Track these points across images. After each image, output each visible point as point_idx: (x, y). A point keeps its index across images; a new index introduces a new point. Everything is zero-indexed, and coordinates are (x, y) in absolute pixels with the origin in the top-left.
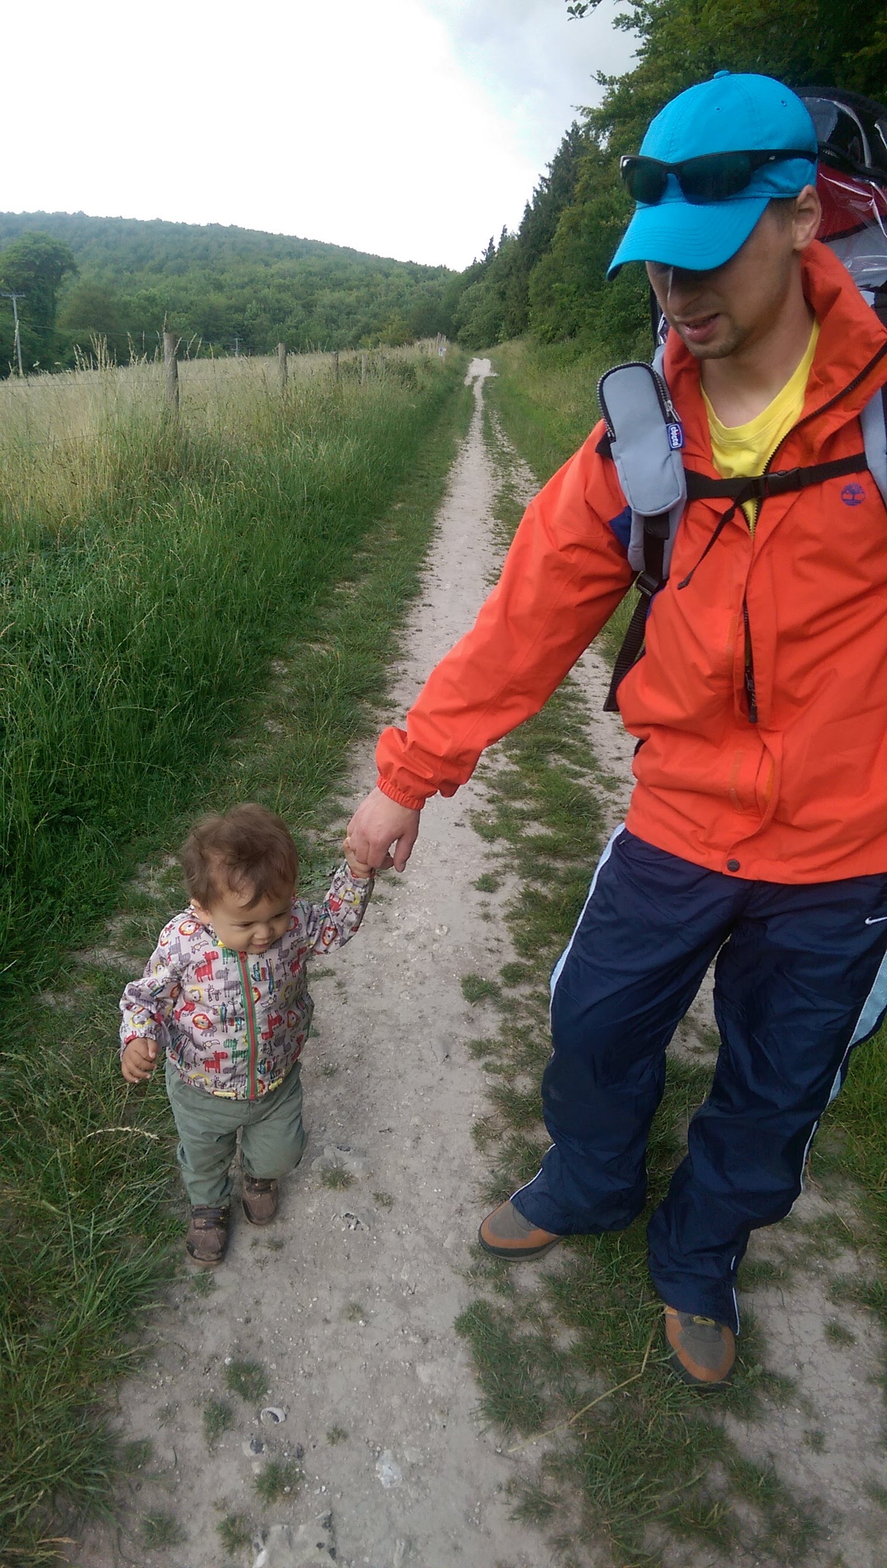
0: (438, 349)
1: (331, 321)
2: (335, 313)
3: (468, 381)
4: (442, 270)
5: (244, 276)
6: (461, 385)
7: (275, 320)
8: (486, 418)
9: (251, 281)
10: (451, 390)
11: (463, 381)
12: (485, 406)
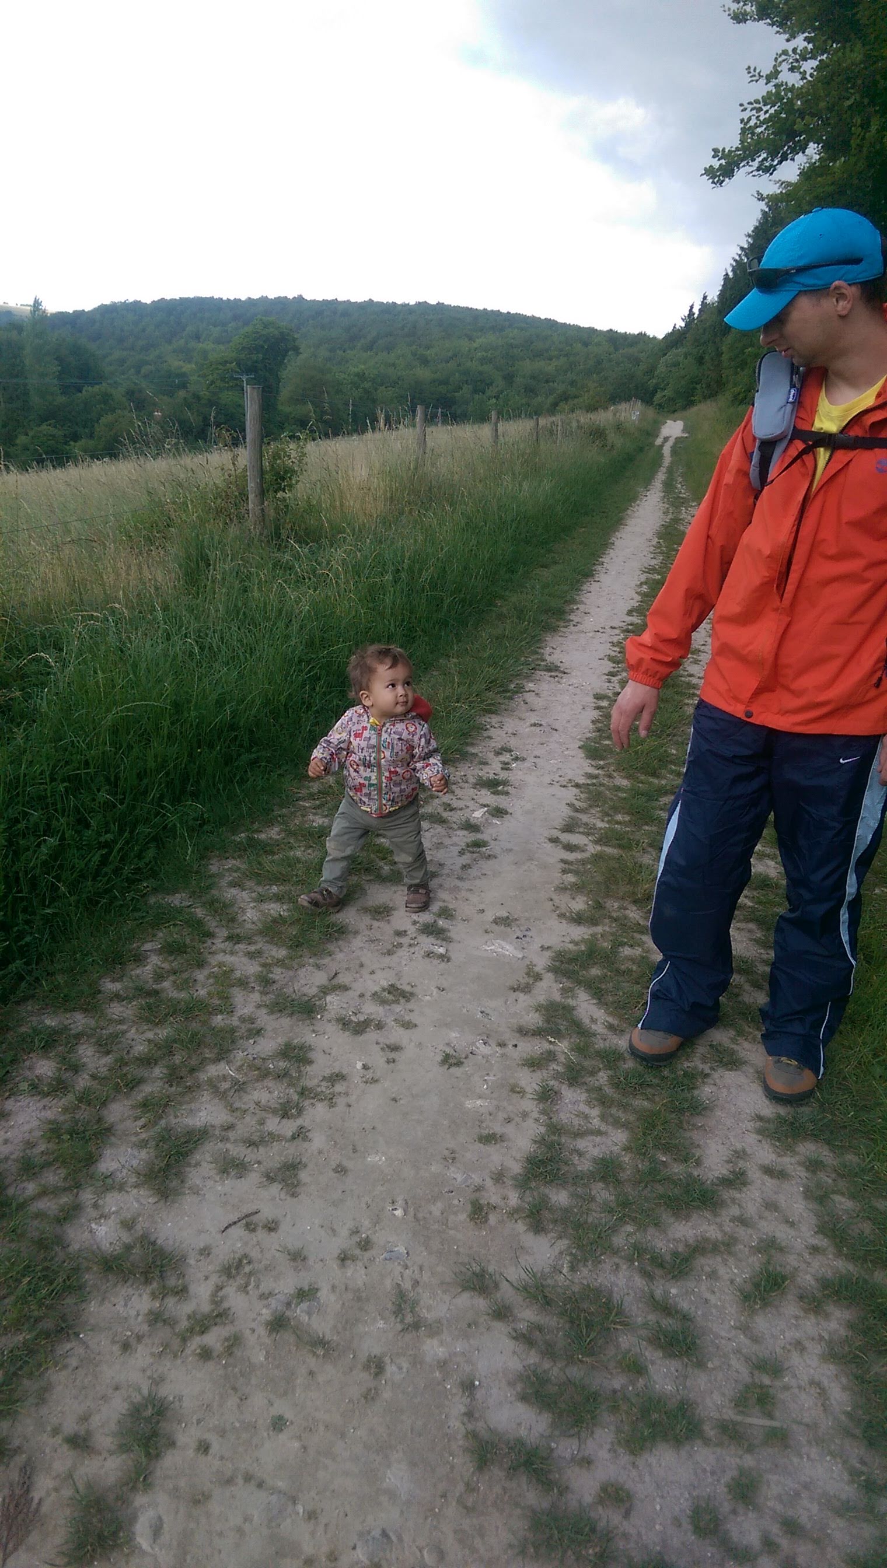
0: (632, 413)
1: (529, 390)
2: (533, 382)
3: (659, 441)
4: (642, 336)
5: (449, 351)
6: (652, 444)
7: (476, 391)
8: (670, 471)
9: (455, 355)
10: (641, 449)
11: (654, 441)
12: (672, 463)
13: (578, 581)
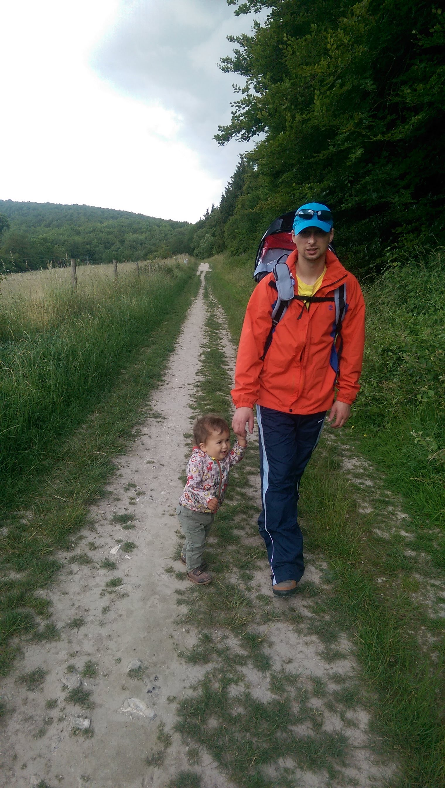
0: (184, 259)
1: (133, 248)
2: (135, 244)
3: (198, 273)
4: (185, 223)
5: (90, 228)
6: (195, 275)
7: (105, 248)
8: (206, 289)
9: (94, 230)
10: (190, 277)
11: (196, 273)
12: (206, 284)
13: (167, 355)
